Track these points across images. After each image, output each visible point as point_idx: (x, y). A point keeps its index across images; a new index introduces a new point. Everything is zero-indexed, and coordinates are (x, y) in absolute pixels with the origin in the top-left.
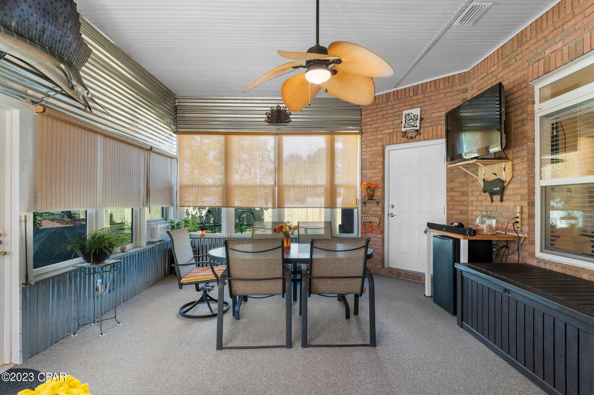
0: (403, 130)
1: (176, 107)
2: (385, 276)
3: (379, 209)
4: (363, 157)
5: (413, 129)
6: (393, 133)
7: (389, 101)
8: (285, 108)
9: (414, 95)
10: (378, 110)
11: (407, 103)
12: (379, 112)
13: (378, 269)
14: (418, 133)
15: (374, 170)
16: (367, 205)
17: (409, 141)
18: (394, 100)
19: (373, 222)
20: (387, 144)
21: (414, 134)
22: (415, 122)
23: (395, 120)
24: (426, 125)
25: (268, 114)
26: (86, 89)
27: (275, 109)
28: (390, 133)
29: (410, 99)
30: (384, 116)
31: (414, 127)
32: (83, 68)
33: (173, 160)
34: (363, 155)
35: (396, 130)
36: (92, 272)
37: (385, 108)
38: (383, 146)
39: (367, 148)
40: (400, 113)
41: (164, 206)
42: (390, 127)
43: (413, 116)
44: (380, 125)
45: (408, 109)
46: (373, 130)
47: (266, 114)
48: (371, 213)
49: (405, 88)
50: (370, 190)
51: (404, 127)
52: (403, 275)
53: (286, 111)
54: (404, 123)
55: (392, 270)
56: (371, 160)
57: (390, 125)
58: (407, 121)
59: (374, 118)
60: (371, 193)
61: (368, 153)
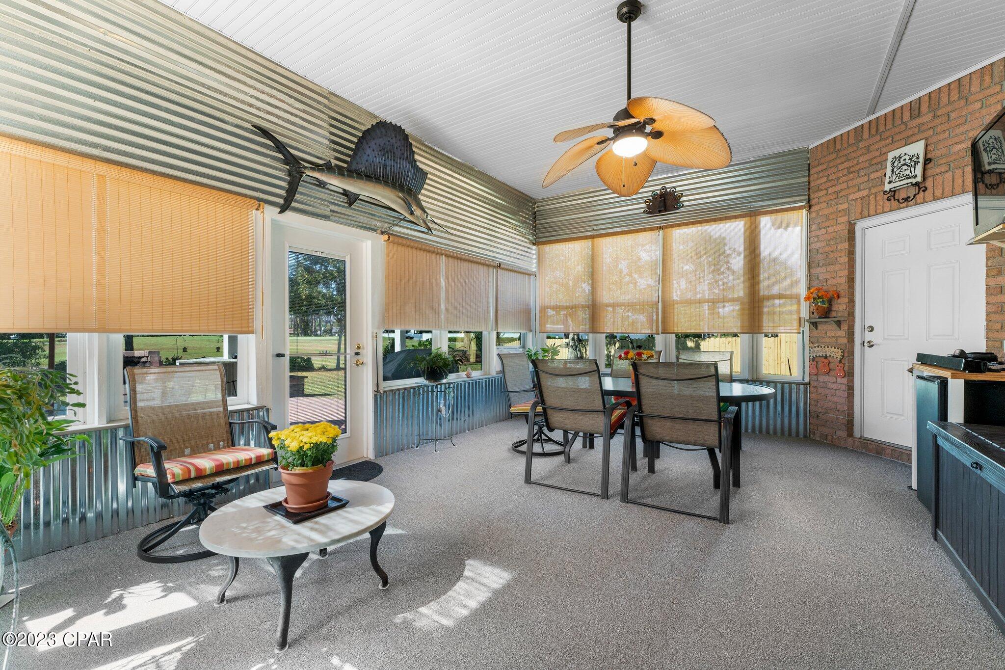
0: (887, 187)
1: (535, 212)
2: (852, 451)
3: (842, 333)
4: (813, 246)
5: (907, 184)
6: (868, 196)
7: (860, 141)
8: (673, 189)
9: (912, 118)
10: (839, 161)
11: (896, 138)
12: (842, 163)
13: (839, 438)
14: (920, 189)
15: (833, 267)
16: (820, 327)
17: (902, 205)
18: (871, 136)
19: (830, 355)
20: (857, 218)
21: (912, 191)
22: (913, 169)
23: (873, 172)
24: (938, 170)
25: (647, 202)
26: (425, 212)
27: (658, 192)
28: (862, 198)
29: (903, 127)
30: (851, 170)
31: (909, 178)
32: (423, 191)
33: (532, 276)
34: (812, 243)
35: (874, 190)
36: (430, 390)
37: (853, 155)
38: (850, 222)
39: (820, 229)
40: (883, 158)
41: (523, 332)
42: (862, 187)
43: (907, 157)
44: (844, 186)
45: (899, 148)
46: (831, 197)
47: (646, 202)
48: (827, 340)
49: (894, 110)
50: (823, 302)
51: (890, 182)
52: (888, 452)
53: (675, 192)
54: (889, 173)
55: (867, 442)
56: (827, 249)
57: (863, 183)
58: (895, 170)
59: (833, 177)
60: (824, 306)
61: (821, 238)
